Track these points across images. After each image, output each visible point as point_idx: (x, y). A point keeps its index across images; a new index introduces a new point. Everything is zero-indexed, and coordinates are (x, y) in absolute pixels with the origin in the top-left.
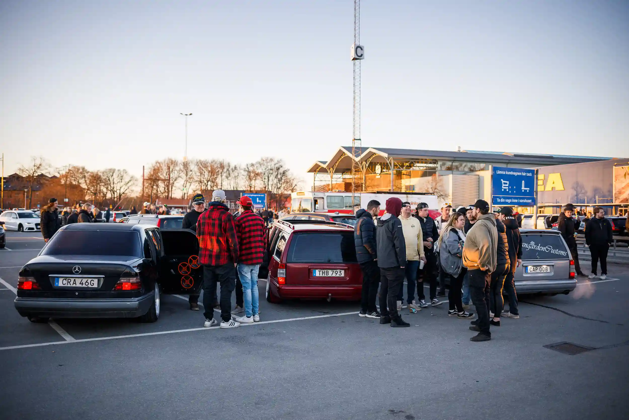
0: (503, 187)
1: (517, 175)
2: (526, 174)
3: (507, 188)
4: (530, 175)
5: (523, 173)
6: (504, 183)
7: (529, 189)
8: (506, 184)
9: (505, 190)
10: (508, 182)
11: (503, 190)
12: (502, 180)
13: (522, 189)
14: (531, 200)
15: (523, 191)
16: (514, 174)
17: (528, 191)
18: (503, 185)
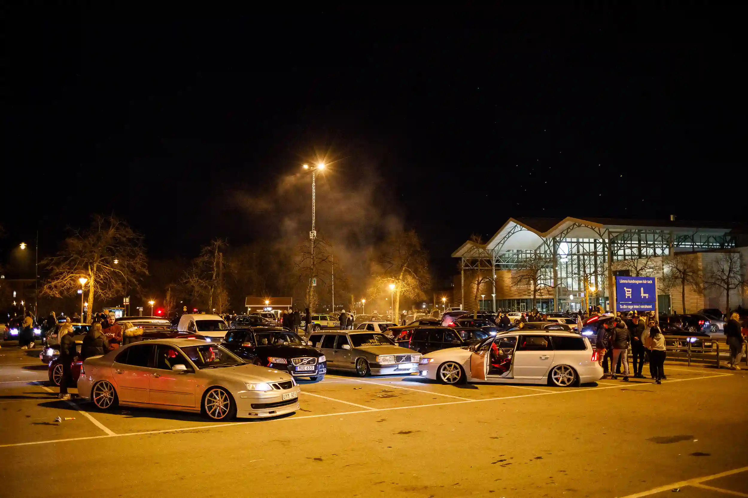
0: (626, 295)
1: (639, 284)
2: (647, 282)
3: (631, 295)
4: (650, 282)
5: (644, 281)
6: (628, 291)
7: (648, 295)
8: (629, 291)
9: (629, 297)
10: (631, 290)
11: (627, 297)
12: (625, 288)
13: (642, 295)
14: (651, 306)
15: (643, 297)
16: (636, 282)
17: (647, 297)
18: (627, 293)
